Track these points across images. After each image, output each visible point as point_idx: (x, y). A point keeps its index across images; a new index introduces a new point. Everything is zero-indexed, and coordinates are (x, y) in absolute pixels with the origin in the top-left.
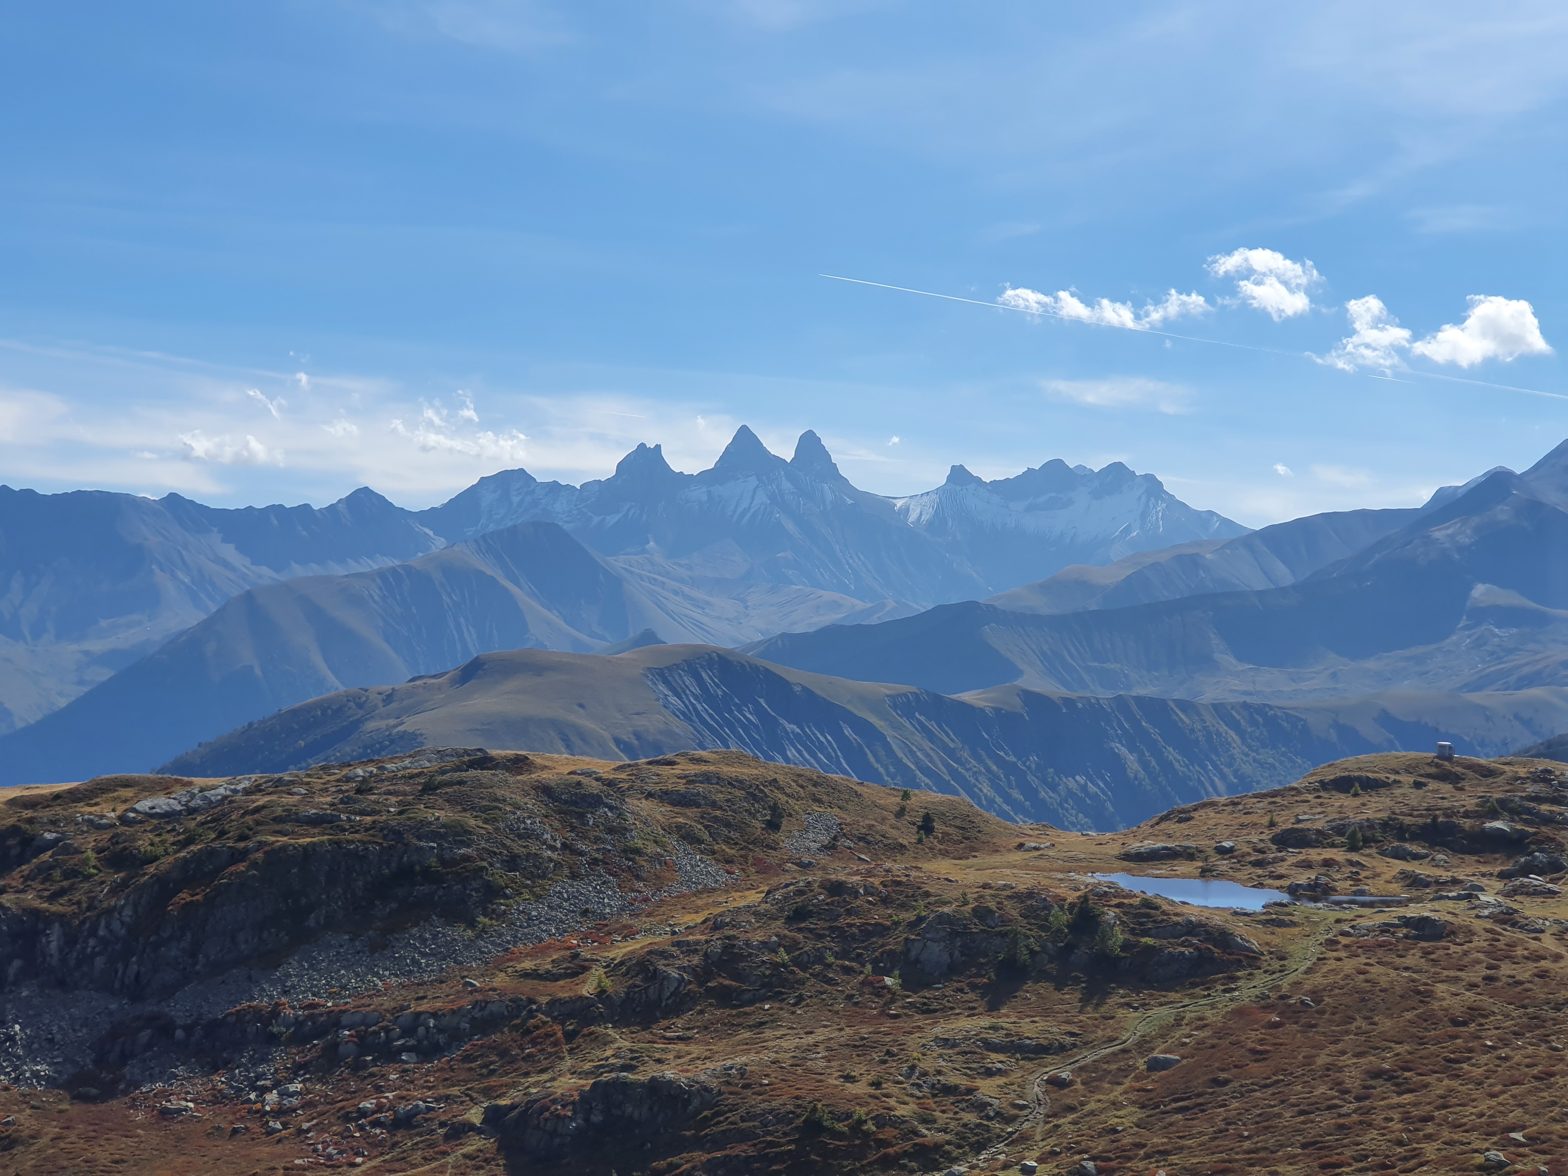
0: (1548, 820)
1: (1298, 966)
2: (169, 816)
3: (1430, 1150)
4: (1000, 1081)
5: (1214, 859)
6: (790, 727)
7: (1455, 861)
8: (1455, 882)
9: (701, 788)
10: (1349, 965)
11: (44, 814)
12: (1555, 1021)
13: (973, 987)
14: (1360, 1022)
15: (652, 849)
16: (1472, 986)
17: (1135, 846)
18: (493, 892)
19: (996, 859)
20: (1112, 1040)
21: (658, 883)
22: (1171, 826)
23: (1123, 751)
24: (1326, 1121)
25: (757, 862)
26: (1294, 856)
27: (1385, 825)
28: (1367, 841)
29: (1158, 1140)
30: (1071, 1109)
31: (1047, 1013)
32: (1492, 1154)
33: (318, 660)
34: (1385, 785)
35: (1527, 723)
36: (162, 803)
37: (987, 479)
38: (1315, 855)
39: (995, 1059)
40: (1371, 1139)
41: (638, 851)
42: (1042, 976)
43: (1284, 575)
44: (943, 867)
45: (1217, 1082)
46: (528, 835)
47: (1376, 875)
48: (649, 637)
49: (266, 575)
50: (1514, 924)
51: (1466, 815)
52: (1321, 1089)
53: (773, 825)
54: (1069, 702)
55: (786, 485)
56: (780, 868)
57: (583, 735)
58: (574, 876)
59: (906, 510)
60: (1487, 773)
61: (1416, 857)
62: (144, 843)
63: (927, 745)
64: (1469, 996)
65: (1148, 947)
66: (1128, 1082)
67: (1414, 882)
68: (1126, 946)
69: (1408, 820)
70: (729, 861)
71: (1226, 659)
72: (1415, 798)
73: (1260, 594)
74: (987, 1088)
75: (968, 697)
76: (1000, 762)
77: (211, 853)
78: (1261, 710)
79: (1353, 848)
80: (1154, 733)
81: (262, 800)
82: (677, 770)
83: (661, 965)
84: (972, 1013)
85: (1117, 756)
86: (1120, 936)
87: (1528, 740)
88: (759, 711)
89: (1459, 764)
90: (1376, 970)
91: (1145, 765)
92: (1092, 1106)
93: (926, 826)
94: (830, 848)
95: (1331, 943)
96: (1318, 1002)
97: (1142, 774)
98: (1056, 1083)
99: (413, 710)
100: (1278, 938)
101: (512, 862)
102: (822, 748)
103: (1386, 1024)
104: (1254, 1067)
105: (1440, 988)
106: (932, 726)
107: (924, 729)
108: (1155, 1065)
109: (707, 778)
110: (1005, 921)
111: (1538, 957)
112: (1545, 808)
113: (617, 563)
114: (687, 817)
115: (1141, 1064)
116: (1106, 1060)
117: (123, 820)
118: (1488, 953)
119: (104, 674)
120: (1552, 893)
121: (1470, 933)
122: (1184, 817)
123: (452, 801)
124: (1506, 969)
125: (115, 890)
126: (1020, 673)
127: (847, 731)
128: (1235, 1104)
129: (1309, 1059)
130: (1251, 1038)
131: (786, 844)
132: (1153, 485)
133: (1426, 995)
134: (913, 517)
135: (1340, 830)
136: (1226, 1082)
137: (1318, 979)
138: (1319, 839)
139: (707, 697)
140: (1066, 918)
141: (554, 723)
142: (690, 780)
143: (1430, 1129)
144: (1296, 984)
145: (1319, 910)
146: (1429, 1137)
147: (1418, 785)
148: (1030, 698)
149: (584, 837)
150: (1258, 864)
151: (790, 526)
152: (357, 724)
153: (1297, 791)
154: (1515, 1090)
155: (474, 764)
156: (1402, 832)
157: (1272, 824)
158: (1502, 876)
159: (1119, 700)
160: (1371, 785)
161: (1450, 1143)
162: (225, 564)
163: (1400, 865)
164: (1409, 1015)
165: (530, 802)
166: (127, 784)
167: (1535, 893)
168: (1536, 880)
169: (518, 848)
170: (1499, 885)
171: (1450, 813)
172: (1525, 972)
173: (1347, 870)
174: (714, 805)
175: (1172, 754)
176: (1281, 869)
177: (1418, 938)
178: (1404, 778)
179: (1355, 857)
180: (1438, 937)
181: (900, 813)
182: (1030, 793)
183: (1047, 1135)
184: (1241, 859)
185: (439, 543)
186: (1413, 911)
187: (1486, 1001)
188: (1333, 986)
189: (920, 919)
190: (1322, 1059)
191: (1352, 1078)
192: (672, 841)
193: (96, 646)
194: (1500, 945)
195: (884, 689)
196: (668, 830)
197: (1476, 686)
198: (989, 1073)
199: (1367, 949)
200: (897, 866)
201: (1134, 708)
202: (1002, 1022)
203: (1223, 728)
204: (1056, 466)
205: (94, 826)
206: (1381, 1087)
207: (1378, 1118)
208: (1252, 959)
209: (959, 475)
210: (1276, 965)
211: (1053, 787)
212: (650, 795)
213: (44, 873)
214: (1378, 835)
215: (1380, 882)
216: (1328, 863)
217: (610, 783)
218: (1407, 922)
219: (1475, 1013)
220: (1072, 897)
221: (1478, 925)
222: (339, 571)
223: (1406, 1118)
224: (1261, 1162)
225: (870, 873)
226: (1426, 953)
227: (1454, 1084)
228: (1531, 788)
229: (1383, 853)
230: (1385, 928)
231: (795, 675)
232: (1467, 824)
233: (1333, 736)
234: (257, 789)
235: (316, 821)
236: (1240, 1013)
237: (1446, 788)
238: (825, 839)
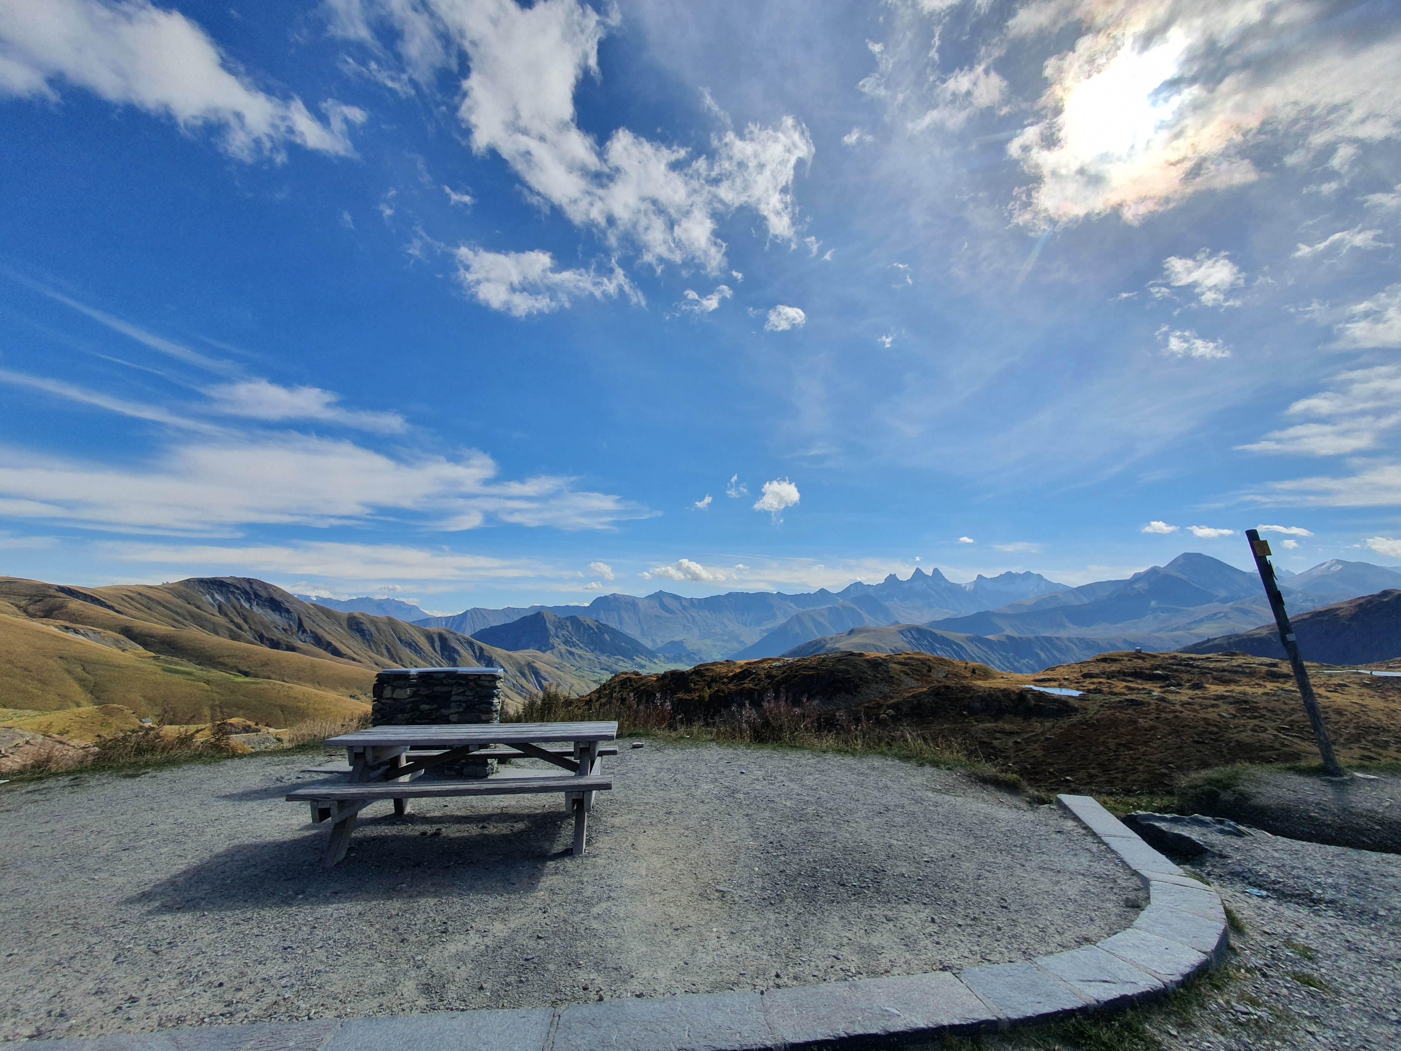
0: (1176, 671)
1: (1091, 713)
2: (780, 667)
3: (1141, 768)
4: (1000, 741)
5: (1063, 682)
6: (938, 645)
7: (1144, 683)
8: (1144, 689)
9: (908, 661)
10: (1108, 713)
11: (752, 666)
12: (1183, 731)
13: (989, 715)
14: (1113, 729)
15: (896, 676)
16: (1151, 720)
17: (1037, 677)
18: (857, 686)
19: (995, 681)
20: (1033, 731)
21: (899, 685)
22: (1049, 672)
23: (1039, 652)
24: (1104, 757)
25: (925, 680)
26: (1088, 681)
27: (1119, 672)
28: (1113, 677)
29: (1050, 761)
30: (1022, 750)
31: (1012, 723)
32: (1163, 770)
33: (815, 630)
34: (1118, 660)
35: (1177, 642)
36: (778, 664)
37: (988, 578)
38: (1095, 680)
39: (998, 735)
40: (1119, 763)
41: (893, 677)
42: (1010, 713)
43: (1085, 600)
44: (979, 683)
45: (1067, 745)
46: (864, 672)
47: (1117, 687)
48: (897, 623)
49: (801, 610)
50: (1165, 701)
51: (1147, 669)
52: (1102, 748)
53: (929, 671)
54: (1021, 638)
55: (931, 582)
56: (932, 682)
57: (881, 648)
58: (877, 683)
59: (965, 587)
60: (1154, 656)
61: (1130, 681)
62: (774, 673)
63: (978, 650)
64: (1151, 723)
65: (1042, 706)
66: (1039, 743)
67: (1130, 689)
68: (1035, 705)
69: (1126, 671)
70: (918, 680)
71: (1070, 625)
72: (1129, 664)
73: (1078, 606)
74: (996, 743)
75: (989, 637)
76: (1001, 655)
77: (789, 676)
78: (1083, 639)
79: (1108, 678)
80: (1049, 646)
81: (800, 663)
82: (902, 656)
83: (901, 706)
84: (990, 722)
85: (1037, 654)
86: (1033, 702)
87: (1179, 647)
88: (928, 641)
89: (1144, 654)
90: (1118, 714)
91: (1047, 656)
92: (1028, 749)
93: (973, 671)
94: (946, 677)
95: (1102, 706)
96: (1099, 722)
97: (1046, 658)
98: (1016, 742)
99: (838, 642)
100: (1084, 704)
101: (861, 679)
102: (947, 651)
103: (1122, 730)
104: (1079, 741)
105: (1140, 720)
106: (979, 645)
107: (976, 646)
108: (1047, 739)
109: (910, 658)
110: (998, 697)
111: (1175, 711)
112: (1175, 667)
113: (887, 604)
114: (906, 669)
115: (1042, 738)
116: (1031, 737)
117: (769, 667)
118: (1156, 710)
119: (765, 634)
120: (1178, 693)
121: (1149, 704)
122: (1053, 669)
123: (845, 664)
124: (1163, 715)
125: (769, 684)
126: (1004, 630)
127: (954, 647)
128: (1073, 751)
129: (1097, 740)
130: (1077, 732)
131: (933, 676)
132: (1040, 577)
133: (1136, 722)
134: (967, 589)
135: (1104, 673)
136: (1070, 745)
137: (1098, 716)
138: (1097, 676)
139: (914, 638)
140: (1015, 697)
141: (873, 645)
142: (906, 659)
143: (1140, 761)
144: (1091, 718)
145: (1098, 697)
146: (1140, 764)
147: (1130, 660)
148: (1008, 637)
149: (878, 673)
150: (1076, 683)
151: (933, 593)
152: (824, 646)
153: (1089, 662)
154: (1169, 751)
155: (850, 655)
156: (1125, 674)
157: (1081, 671)
158: (1161, 687)
159: (1037, 638)
160: (1114, 660)
161: (1148, 766)
162: (791, 608)
163: (1125, 684)
164: (1130, 728)
165: (864, 664)
166: (770, 659)
167: (1172, 692)
168: (1172, 688)
169: (862, 675)
170: (1159, 690)
171: (1141, 668)
172: (1170, 716)
173: (1107, 685)
174: (912, 665)
175: (1055, 653)
176: (1084, 684)
177: (1131, 705)
178: (1125, 658)
179: (1109, 681)
180: (1139, 705)
181: (966, 668)
182: (1011, 664)
183: (1015, 757)
184: (1071, 681)
185: (841, 601)
186: (1129, 697)
187: (1156, 724)
188: (1103, 719)
189: (972, 696)
190: (1101, 739)
191: (1112, 746)
192: (902, 674)
193: (763, 628)
194: (1161, 707)
195: (963, 635)
196: (901, 672)
197: (1159, 630)
198: (996, 739)
199: (1114, 707)
200: (965, 682)
201: (1042, 639)
202: (999, 725)
203: (1071, 645)
204: (1009, 573)
205: (763, 669)
206: (1121, 749)
207: (1121, 758)
208: (1076, 710)
209: (980, 577)
210: (1084, 711)
211: (1019, 662)
212: (895, 663)
213: (753, 679)
214: (1117, 675)
215: (1118, 688)
216: (1100, 683)
217: (885, 660)
218: (1127, 700)
219: (1152, 728)
220: (1017, 691)
221: (1152, 702)
222: (817, 608)
223: (1131, 758)
224: (1083, 768)
225: (957, 684)
226: (1134, 710)
227: (1147, 748)
228: (1170, 661)
229: (1119, 680)
230: (1120, 702)
231: (938, 632)
232: (1147, 672)
233: (1108, 647)
234: (799, 661)
235: (813, 668)
236: (1072, 725)
237: (1140, 661)
238: (944, 675)
